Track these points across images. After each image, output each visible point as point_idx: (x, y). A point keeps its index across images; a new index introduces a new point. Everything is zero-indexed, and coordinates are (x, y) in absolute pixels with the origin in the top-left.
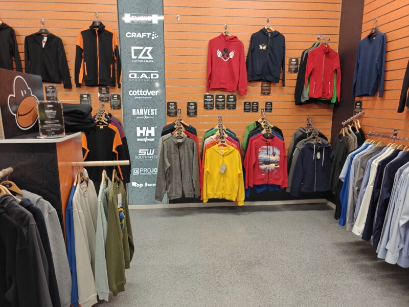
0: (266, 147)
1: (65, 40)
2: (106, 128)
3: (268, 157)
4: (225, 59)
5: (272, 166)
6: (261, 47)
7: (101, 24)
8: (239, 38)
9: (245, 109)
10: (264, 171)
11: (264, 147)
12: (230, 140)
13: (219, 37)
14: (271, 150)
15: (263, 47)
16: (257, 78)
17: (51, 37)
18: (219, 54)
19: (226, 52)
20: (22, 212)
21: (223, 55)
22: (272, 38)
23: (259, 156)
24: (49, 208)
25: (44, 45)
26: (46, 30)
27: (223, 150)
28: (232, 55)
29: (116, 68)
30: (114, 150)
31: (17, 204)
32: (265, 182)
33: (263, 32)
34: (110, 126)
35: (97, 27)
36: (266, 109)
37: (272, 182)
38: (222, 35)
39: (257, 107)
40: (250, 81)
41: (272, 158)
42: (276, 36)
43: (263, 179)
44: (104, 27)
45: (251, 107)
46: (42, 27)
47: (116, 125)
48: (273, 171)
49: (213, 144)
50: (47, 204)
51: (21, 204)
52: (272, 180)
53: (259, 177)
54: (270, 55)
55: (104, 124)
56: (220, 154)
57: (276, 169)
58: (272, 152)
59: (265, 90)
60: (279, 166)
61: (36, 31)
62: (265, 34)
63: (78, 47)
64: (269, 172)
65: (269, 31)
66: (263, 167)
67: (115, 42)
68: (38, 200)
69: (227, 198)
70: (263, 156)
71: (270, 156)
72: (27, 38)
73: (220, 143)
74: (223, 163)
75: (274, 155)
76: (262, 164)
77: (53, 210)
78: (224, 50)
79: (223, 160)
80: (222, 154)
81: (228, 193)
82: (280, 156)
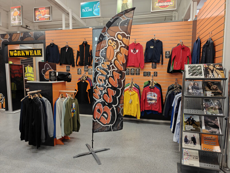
0: (150, 92)
1: (74, 49)
2: (85, 82)
3: (151, 97)
4: (135, 53)
5: (154, 101)
6: (151, 47)
7: (86, 42)
8: (141, 44)
9: (144, 75)
10: (150, 104)
11: (149, 92)
12: (135, 89)
13: (132, 44)
14: (153, 94)
15: (152, 47)
16: (149, 61)
17: (69, 48)
18: (132, 51)
19: (135, 50)
20: (40, 102)
21: (133, 51)
22: (156, 43)
23: (147, 97)
24: (49, 103)
25: (66, 51)
26: (68, 46)
27: (131, 93)
28: (137, 51)
29: (91, 58)
30: (87, 91)
31: (39, 100)
32: (150, 109)
33: (152, 41)
34: (87, 81)
35: (85, 43)
36: (154, 75)
37: (153, 109)
38: (133, 43)
39: (150, 74)
40: (145, 62)
41: (153, 98)
42: (158, 42)
43: (149, 108)
44: (87, 43)
45: (147, 74)
46: (66, 44)
47: (89, 81)
48: (154, 104)
49: (127, 90)
50: (48, 101)
51: (40, 100)
52: (153, 108)
53: (147, 106)
54: (155, 50)
55: (84, 80)
56: (129, 95)
57: (155, 103)
58: (153, 95)
59: (153, 66)
60: (157, 102)
61: (64, 46)
62: (153, 42)
63: (78, 51)
64: (152, 104)
65: (155, 40)
66: (149, 102)
67: (91, 48)
68: (46, 100)
69: (132, 115)
70: (149, 96)
71: (152, 97)
72: (61, 49)
73: (129, 90)
74: (131, 99)
75: (154, 96)
76: (148, 101)
77: (50, 103)
78: (134, 49)
79: (131, 98)
80: (130, 95)
81: (132, 113)
82: (157, 97)
